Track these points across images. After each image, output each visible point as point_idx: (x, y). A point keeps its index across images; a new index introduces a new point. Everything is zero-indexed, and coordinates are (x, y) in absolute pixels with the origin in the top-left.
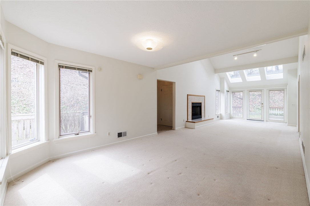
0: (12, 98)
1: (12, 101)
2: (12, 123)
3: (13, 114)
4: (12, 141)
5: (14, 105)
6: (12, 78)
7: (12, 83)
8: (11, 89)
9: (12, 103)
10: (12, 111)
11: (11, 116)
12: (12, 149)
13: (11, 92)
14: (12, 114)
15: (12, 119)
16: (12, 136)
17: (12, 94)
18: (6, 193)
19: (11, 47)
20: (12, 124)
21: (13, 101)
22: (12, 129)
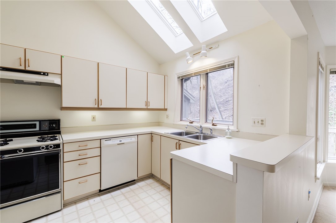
0: (330, 109)
1: (329, 112)
2: (329, 134)
3: (331, 126)
4: (328, 153)
5: (332, 116)
6: (330, 87)
7: (330, 92)
8: (329, 99)
9: (329, 114)
10: (329, 122)
11: (328, 128)
12: (328, 158)
13: (329, 102)
14: (329, 125)
15: (329, 131)
16: (329, 148)
17: (330, 104)
18: (322, 193)
19: (330, 67)
20: (329, 136)
21: (331, 111)
22: (329, 141)
